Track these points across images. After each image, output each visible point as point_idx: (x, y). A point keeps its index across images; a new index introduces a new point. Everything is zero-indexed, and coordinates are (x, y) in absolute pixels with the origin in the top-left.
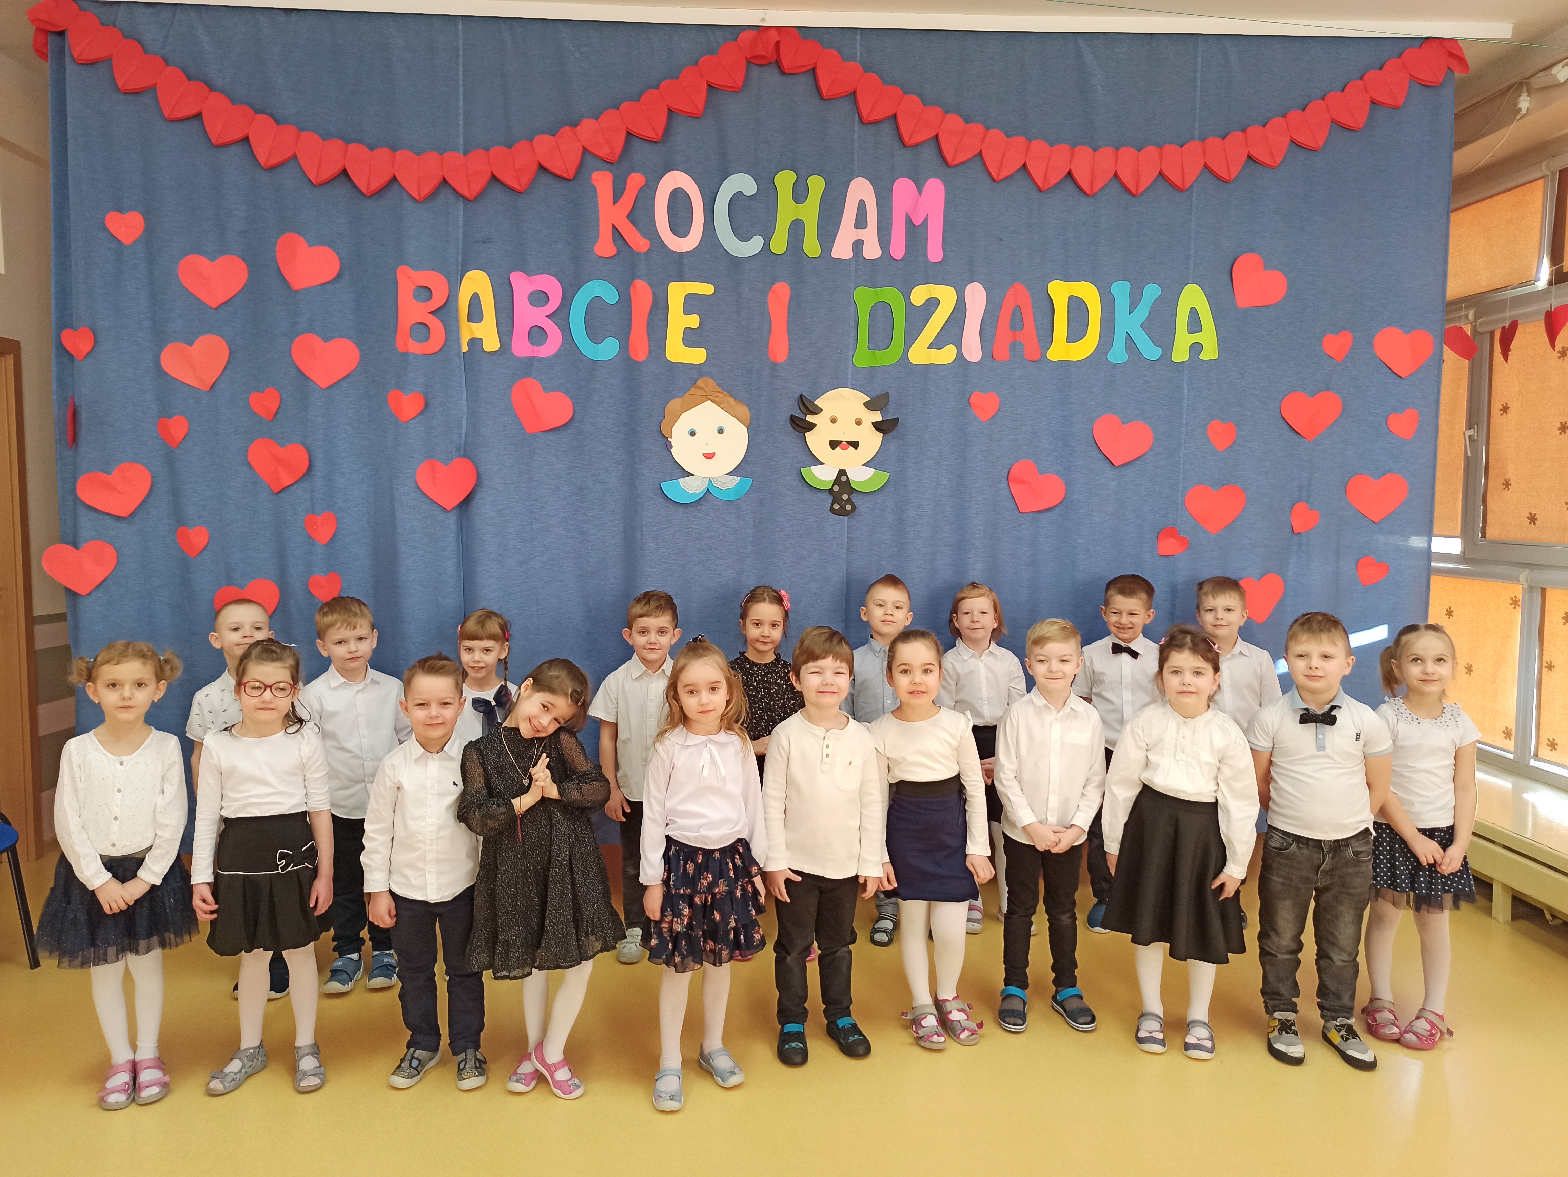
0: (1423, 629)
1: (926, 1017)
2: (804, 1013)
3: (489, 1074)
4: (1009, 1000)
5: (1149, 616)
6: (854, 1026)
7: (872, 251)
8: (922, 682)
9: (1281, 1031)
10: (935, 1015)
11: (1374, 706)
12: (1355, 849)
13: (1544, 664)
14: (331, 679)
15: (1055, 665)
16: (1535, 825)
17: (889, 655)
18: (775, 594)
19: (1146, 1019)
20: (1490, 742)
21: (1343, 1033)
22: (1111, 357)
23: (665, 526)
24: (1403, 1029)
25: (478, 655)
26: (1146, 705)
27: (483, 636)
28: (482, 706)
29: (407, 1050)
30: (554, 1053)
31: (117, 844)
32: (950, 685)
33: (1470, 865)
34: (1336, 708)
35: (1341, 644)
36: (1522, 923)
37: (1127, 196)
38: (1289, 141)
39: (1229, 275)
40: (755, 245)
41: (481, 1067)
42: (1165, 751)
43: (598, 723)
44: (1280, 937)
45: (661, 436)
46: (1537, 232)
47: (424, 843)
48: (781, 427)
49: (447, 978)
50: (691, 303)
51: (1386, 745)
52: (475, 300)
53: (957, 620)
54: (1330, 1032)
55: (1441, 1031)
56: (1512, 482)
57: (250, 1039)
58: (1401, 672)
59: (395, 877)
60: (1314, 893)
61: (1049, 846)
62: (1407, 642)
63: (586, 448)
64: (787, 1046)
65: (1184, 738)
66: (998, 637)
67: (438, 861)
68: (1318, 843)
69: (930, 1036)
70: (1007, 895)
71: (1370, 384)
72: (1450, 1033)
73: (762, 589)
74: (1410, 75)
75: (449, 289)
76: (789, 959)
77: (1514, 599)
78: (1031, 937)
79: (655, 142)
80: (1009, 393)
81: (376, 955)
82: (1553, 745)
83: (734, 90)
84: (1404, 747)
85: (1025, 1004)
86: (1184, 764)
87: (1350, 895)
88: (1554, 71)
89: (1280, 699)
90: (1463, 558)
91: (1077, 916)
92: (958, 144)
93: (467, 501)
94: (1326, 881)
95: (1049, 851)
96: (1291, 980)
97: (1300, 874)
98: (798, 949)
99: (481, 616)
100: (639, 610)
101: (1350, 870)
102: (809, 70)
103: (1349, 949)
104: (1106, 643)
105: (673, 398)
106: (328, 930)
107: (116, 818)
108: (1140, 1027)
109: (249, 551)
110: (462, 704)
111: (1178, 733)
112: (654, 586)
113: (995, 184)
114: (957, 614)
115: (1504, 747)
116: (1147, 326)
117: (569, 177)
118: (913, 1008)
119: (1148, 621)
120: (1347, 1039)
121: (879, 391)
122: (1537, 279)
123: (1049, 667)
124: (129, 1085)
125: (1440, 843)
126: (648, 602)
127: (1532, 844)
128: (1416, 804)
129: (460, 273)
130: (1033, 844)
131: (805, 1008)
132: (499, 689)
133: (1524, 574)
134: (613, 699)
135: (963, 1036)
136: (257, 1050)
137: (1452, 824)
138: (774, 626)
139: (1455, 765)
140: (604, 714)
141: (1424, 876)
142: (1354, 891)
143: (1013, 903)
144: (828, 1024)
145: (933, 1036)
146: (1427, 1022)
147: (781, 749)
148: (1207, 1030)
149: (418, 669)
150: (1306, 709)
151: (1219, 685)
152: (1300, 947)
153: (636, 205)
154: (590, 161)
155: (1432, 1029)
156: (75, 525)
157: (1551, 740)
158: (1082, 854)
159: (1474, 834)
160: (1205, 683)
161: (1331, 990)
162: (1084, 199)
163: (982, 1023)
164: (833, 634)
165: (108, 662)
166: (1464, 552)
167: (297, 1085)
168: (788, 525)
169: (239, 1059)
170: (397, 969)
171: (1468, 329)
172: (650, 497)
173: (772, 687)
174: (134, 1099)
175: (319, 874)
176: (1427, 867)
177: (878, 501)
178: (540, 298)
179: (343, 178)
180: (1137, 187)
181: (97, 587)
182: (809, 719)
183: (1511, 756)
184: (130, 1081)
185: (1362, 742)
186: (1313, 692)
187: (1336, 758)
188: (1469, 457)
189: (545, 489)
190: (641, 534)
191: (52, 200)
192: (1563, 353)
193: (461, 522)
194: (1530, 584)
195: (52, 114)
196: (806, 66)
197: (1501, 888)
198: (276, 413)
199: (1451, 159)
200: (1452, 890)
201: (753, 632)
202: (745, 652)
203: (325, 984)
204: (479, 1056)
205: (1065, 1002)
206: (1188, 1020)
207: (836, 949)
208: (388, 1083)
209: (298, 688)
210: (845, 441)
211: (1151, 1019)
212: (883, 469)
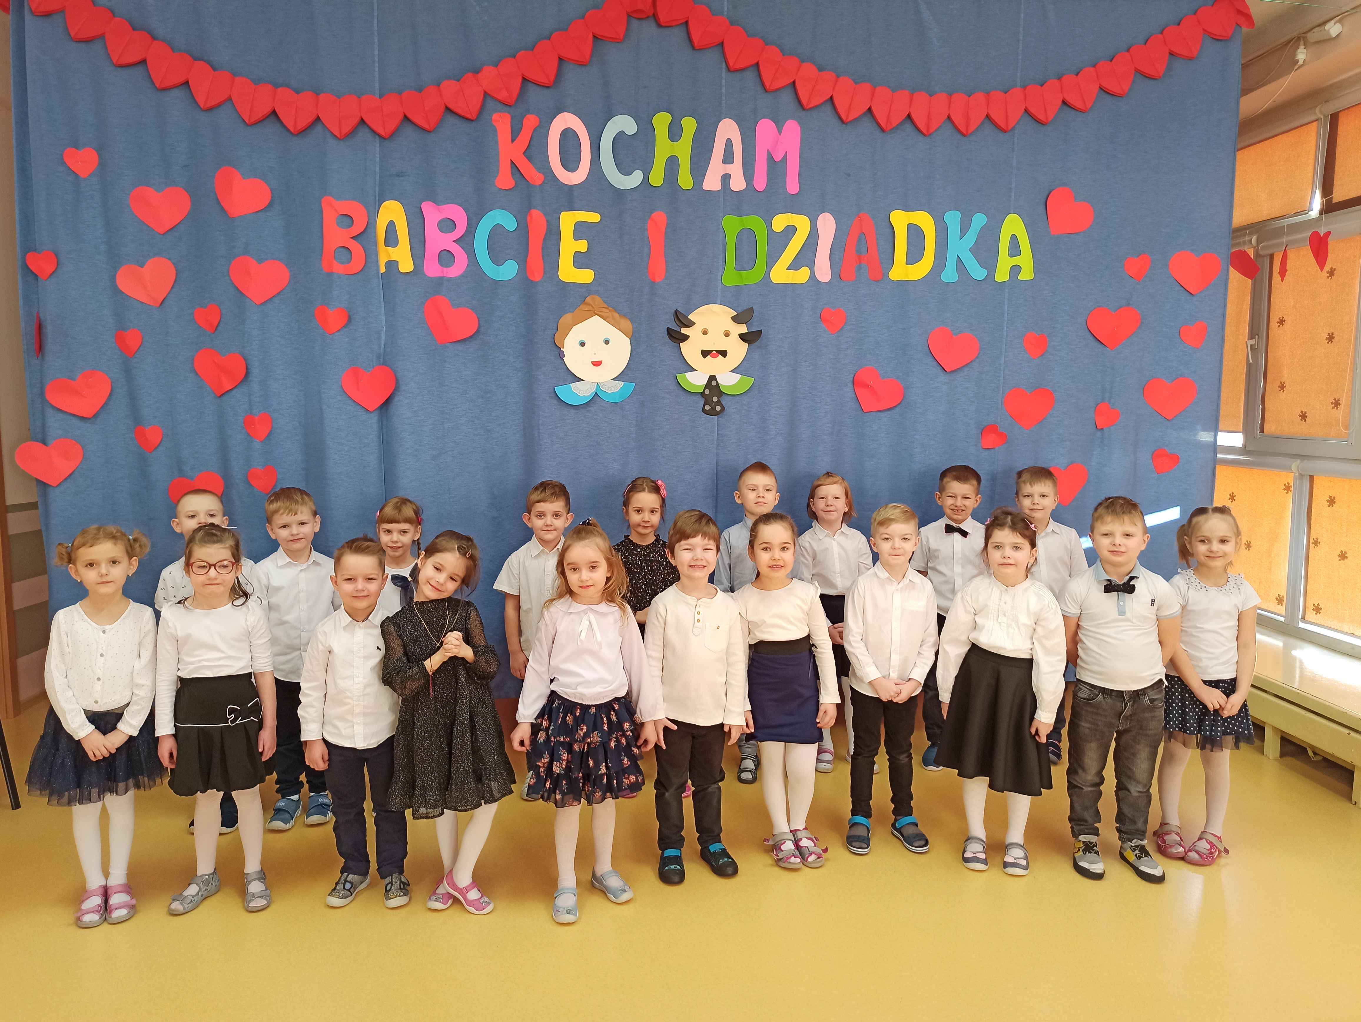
0: (1210, 511)
1: (785, 842)
2: (680, 840)
3: (412, 895)
4: (854, 828)
5: (976, 500)
6: (724, 851)
7: (738, 183)
8: (780, 559)
9: (1085, 851)
10: (792, 841)
11: (1168, 577)
12: (1151, 697)
13: (1312, 541)
14: (279, 558)
15: (898, 543)
16: (1302, 677)
17: (751, 535)
18: (653, 484)
19: (971, 843)
20: (1265, 608)
21: (1137, 852)
22: (944, 277)
23: (559, 425)
24: (1187, 849)
25: (395, 537)
26: (974, 577)
27: (401, 520)
28: (400, 582)
29: (341, 875)
30: (464, 877)
31: (99, 701)
32: (807, 560)
34: (1134, 579)
35: (1139, 524)
36: (1289, 760)
37: (958, 136)
38: (1098, 88)
39: (1044, 207)
40: (636, 178)
41: (405, 888)
42: (990, 615)
43: (504, 596)
44: (1086, 773)
45: (554, 346)
46: (1310, 168)
47: (352, 699)
48: (660, 338)
49: (375, 815)
50: (581, 230)
51: (1175, 609)
52: (391, 226)
53: (813, 504)
54: (1126, 851)
55: (1219, 850)
56: (1287, 385)
57: (205, 866)
58: (1192, 547)
59: (327, 727)
60: (1115, 735)
61: (891, 696)
62: (1197, 523)
63: (490, 357)
64: (667, 868)
65: (1005, 603)
66: (847, 518)
67: (364, 714)
68: (1120, 694)
69: (788, 859)
70: (854, 739)
71: (1166, 300)
72: (1227, 851)
73: (642, 480)
74: (1204, 30)
75: (368, 217)
76: (667, 794)
77: (1287, 485)
78: (874, 775)
79: (548, 87)
80: (855, 309)
81: (312, 796)
82: (1317, 610)
83: (617, 40)
84: (1193, 611)
85: (869, 831)
86: (1005, 625)
87: (1147, 735)
88: (1327, 27)
89: (1086, 571)
90: (1244, 450)
91: (913, 757)
92: (813, 90)
93: (387, 403)
94: (1127, 725)
95: (892, 701)
96: (1094, 808)
97: (1105, 720)
98: (674, 787)
99: (397, 503)
100: (536, 497)
101: (1147, 715)
102: (682, 23)
103: (1145, 782)
104: (941, 524)
105: (565, 313)
106: (272, 774)
107: (99, 679)
108: (966, 849)
109: (197, 447)
110: (384, 580)
111: (1001, 599)
112: (550, 477)
113: (844, 125)
114: (814, 500)
115: (1276, 612)
116: (975, 250)
117: (472, 118)
118: (773, 835)
119: (976, 505)
120: (1140, 857)
121: (744, 307)
122: (1311, 209)
123: (892, 545)
124: (101, 907)
125: (1224, 693)
126: (544, 490)
127: (1299, 693)
128: (1204, 660)
129: (377, 203)
130: (878, 696)
131: (682, 836)
132: (414, 567)
133: (1295, 464)
134: (515, 575)
135: (811, 860)
136: (211, 876)
137: (1235, 676)
138: (653, 512)
139: (1238, 626)
140: (508, 588)
141: (1209, 720)
142: (1149, 732)
143: (858, 745)
144: (701, 849)
145: (790, 858)
146: (1207, 842)
147: (659, 616)
148: (1022, 850)
149: (346, 549)
150: (1109, 580)
151: (1036, 559)
152: (1102, 781)
153: (532, 143)
154: (490, 104)
155: (1211, 849)
156: (44, 425)
157: (1316, 605)
158: (917, 704)
159: (1252, 686)
160: (1023, 556)
161: (1128, 817)
162: (921, 138)
164: (702, 516)
166: (1245, 445)
167: (246, 905)
168: (665, 423)
169: (196, 884)
170: (331, 807)
171: (1251, 253)
172: (546, 400)
173: (653, 564)
174: (106, 919)
175: (264, 726)
176: (1212, 712)
177: (744, 403)
178: (448, 225)
179: (272, 118)
180: (967, 128)
181: (66, 479)
182: (684, 590)
183: (1282, 619)
184: (102, 903)
185: (1156, 606)
186: (1115, 565)
187: (1134, 621)
188: (1250, 363)
189: (455, 393)
190: (539, 432)
191: (14, 137)
192: (1331, 273)
193: (382, 421)
194: (1300, 472)
195: (13, 61)
196: (680, 19)
197: (1271, 730)
198: (217, 326)
199: (1238, 104)
200: (1233, 733)
201: (635, 518)
202: (629, 536)
203: (269, 822)
204: (403, 880)
205: (902, 829)
206: (1006, 843)
207: (707, 786)
208: (325, 903)
209: (242, 565)
210: (715, 351)
211: (975, 843)
212: (749, 375)
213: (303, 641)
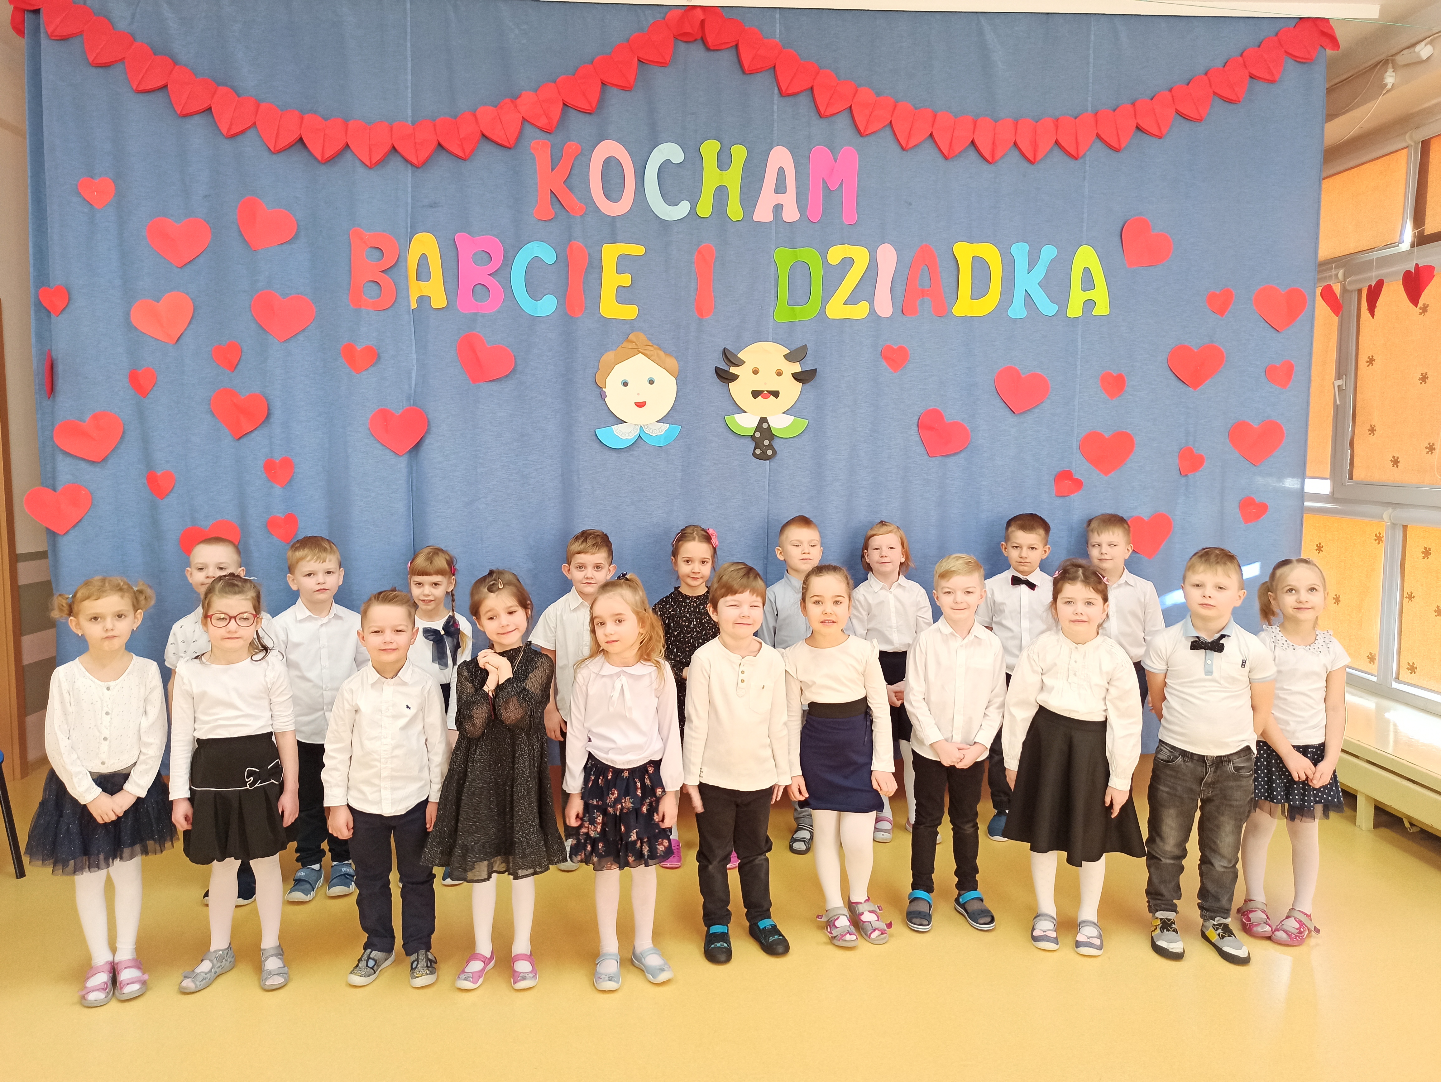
0: (1295, 562)
1: (839, 917)
2: (727, 915)
3: (440, 973)
4: (915, 903)
5: (1045, 551)
6: (774, 927)
7: (791, 214)
8: (832, 613)
9: (1162, 929)
10: (846, 916)
12: (1236, 765)
13: (1405, 595)
14: (298, 610)
15: (960, 596)
16: (1396, 742)
17: (803, 587)
18: (704, 533)
19: (1040, 920)
20: (1355, 666)
21: (1220, 931)
22: (1011, 313)
23: (600, 470)
24: (1274, 928)
25: (427, 589)
26: (1042, 632)
27: (432, 572)
28: (432, 635)
29: (363, 951)
31: (106, 762)
32: (861, 614)
33: (1339, 779)
34: (1225, 637)
35: (1234, 577)
36: (1384, 831)
37: (1026, 164)
38: (1175, 112)
39: (1119, 238)
40: (683, 209)
41: (432, 965)
42: (1059, 675)
44: (1165, 843)
45: (596, 386)
46: (1401, 198)
47: (380, 762)
48: (708, 378)
49: (401, 885)
50: (624, 263)
51: (1270, 671)
52: (423, 260)
53: (868, 555)
54: (1208, 930)
55: (1308, 930)
56: (1377, 428)
57: (219, 942)
58: (1278, 602)
59: (352, 793)
60: (1200, 803)
61: (954, 762)
62: (1281, 575)
63: (526, 397)
64: (713, 946)
65: (1076, 662)
66: (905, 569)
67: (392, 778)
68: (1202, 759)
69: (843, 936)
70: (915, 807)
71: (1250, 338)
72: (1317, 931)
73: (692, 528)
74: (1287, 52)
75: (399, 249)
76: (710, 867)
77: (1378, 535)
78: (937, 846)
79: (590, 113)
80: (918, 346)
81: (335, 865)
82: (1412, 669)
83: (663, 64)
84: (1286, 672)
85: (930, 907)
86: (1076, 686)
87: (1231, 806)
88: (1418, 48)
90: (1332, 498)
91: (979, 825)
92: (870, 115)
93: (416, 447)
94: (1208, 793)
95: (954, 766)
96: (1173, 883)
97: (1185, 785)
98: (718, 860)
99: (429, 553)
100: (577, 547)
101: (1231, 784)
102: (732, 46)
103: (1229, 857)
104: (1007, 575)
105: (606, 351)
106: (292, 842)
107: (105, 739)
108: (1035, 927)
109: (211, 494)
110: (414, 635)
111: (1071, 658)
112: (590, 525)
113: (904, 152)
114: (867, 550)
115: (1368, 671)
116: (1044, 285)
117: (509, 146)
118: (826, 911)
119: (1045, 556)
120: (1223, 937)
121: (799, 344)
122: (1401, 242)
123: (955, 599)
124: (108, 984)
125: (1311, 759)
126: (585, 540)
127: (1393, 759)
128: (1291, 723)
129: (409, 235)
130: (939, 760)
131: (728, 910)
132: (447, 619)
133: (1387, 514)
134: (552, 628)
135: (874, 935)
136: (226, 952)
137: (1323, 741)
138: (703, 562)
139: (1326, 687)
140: (543, 642)
141: (1298, 789)
142: (1235, 803)
143: (919, 813)
144: (750, 926)
145: (846, 935)
146: (1296, 921)
148: (1095, 928)
149: (374, 601)
150: (1197, 637)
151: (1107, 614)
152: (1184, 854)
153: (572, 172)
154: (529, 130)
155: (1300, 927)
156: (54, 471)
157: (1411, 664)
158: (984, 770)
159: (1343, 751)
160: (1095, 611)
161: (1211, 893)
162: (985, 166)
163: (891, 922)
164: (749, 570)
165: (88, 597)
166: (1333, 493)
167: (262, 983)
168: (713, 468)
169: (210, 960)
170: (355, 878)
171: (1338, 288)
172: (586, 443)
174: (114, 996)
175: (285, 789)
176: (1300, 781)
177: (798, 446)
178: (483, 257)
179: (299, 146)
180: (1035, 155)
181: (75, 527)
182: (724, 644)
183: (1374, 679)
184: (109, 980)
185: (1247, 668)
186: (1205, 619)
187: (1222, 682)
188: (1337, 405)
189: (489, 435)
190: (579, 478)
191: (29, 167)
192: (1424, 309)
193: (411, 466)
194: (1393, 521)
195: (28, 87)
196: (731, 42)
197: (1364, 799)
198: (237, 365)
199: (1323, 131)
200: (1323, 801)
201: (684, 569)
202: (679, 587)
203: (289, 893)
204: (430, 957)
205: (966, 904)
206: (1079, 920)
207: (754, 857)
208: (347, 982)
209: (262, 618)
210: (766, 391)
211: (1045, 920)
212: (803, 417)
213: (327, 700)
